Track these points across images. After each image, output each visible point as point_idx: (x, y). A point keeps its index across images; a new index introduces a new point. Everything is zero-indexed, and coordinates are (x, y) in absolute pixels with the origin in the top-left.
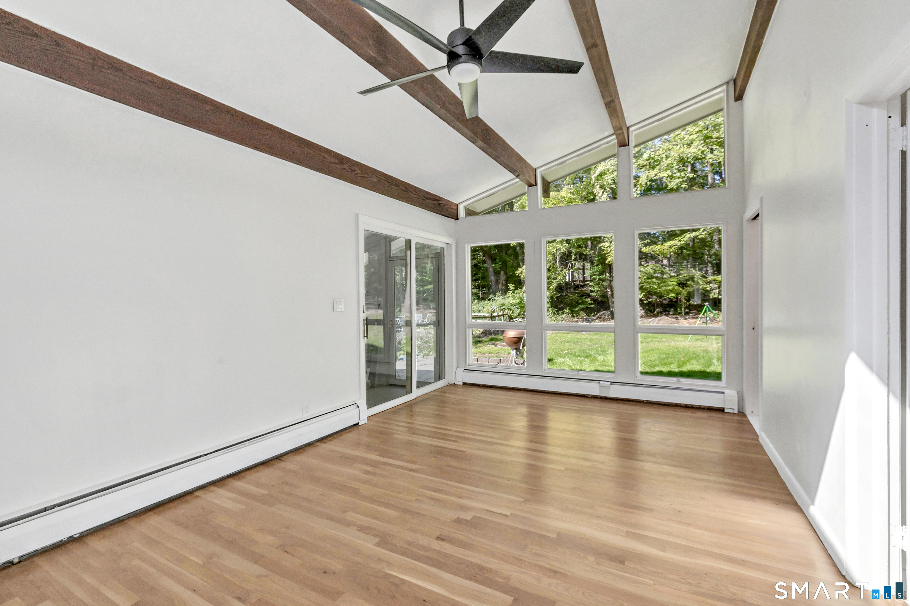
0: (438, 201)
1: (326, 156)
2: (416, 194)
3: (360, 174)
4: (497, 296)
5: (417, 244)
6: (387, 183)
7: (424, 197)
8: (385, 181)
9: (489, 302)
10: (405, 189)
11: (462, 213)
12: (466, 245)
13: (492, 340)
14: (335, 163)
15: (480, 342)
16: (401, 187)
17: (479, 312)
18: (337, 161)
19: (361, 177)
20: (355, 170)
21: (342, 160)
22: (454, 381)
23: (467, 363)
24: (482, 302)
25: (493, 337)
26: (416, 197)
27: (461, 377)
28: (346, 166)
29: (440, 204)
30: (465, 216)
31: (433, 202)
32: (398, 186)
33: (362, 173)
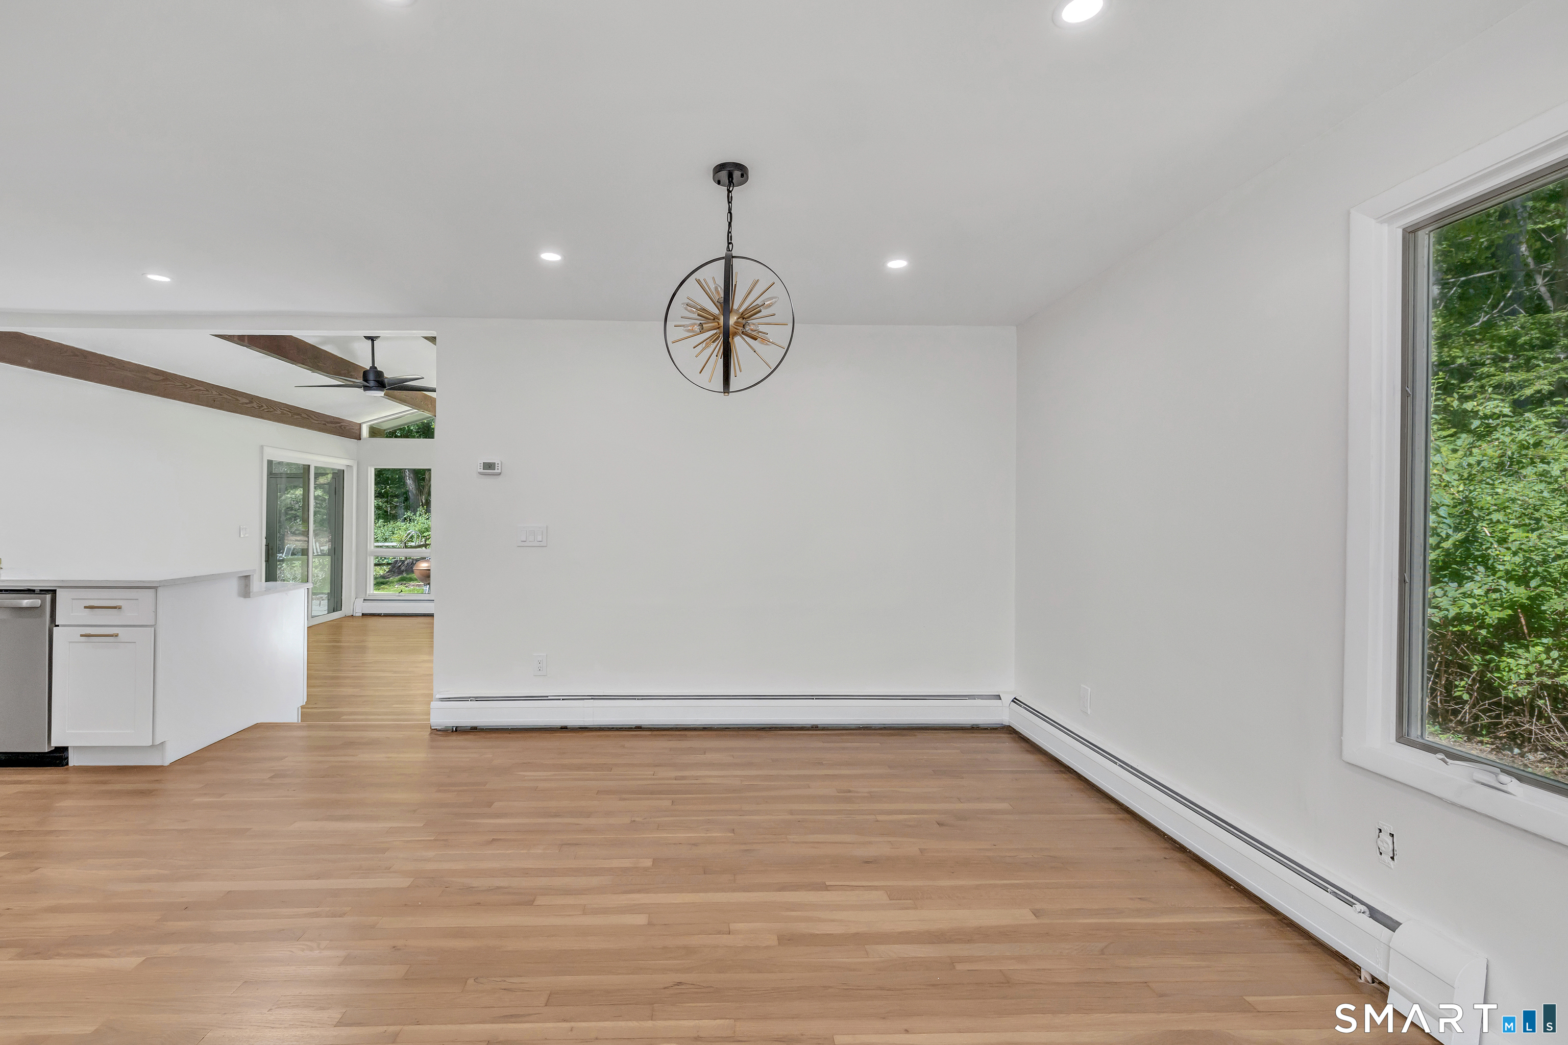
0: (339, 423)
1: (239, 398)
2: (317, 419)
3: (266, 409)
4: (418, 513)
5: (316, 467)
6: (289, 413)
7: (325, 421)
8: (288, 411)
9: (404, 523)
10: (306, 417)
11: (365, 432)
12: (369, 467)
13: (403, 579)
14: (246, 403)
15: (383, 583)
16: (303, 415)
17: (386, 540)
18: (248, 401)
19: (267, 411)
20: (262, 406)
21: (252, 398)
22: (352, 612)
23: (368, 593)
24: (391, 525)
25: (404, 577)
26: (317, 422)
27: (360, 608)
28: (255, 405)
29: (342, 425)
30: (368, 436)
31: (334, 425)
32: (299, 414)
33: (268, 408)
